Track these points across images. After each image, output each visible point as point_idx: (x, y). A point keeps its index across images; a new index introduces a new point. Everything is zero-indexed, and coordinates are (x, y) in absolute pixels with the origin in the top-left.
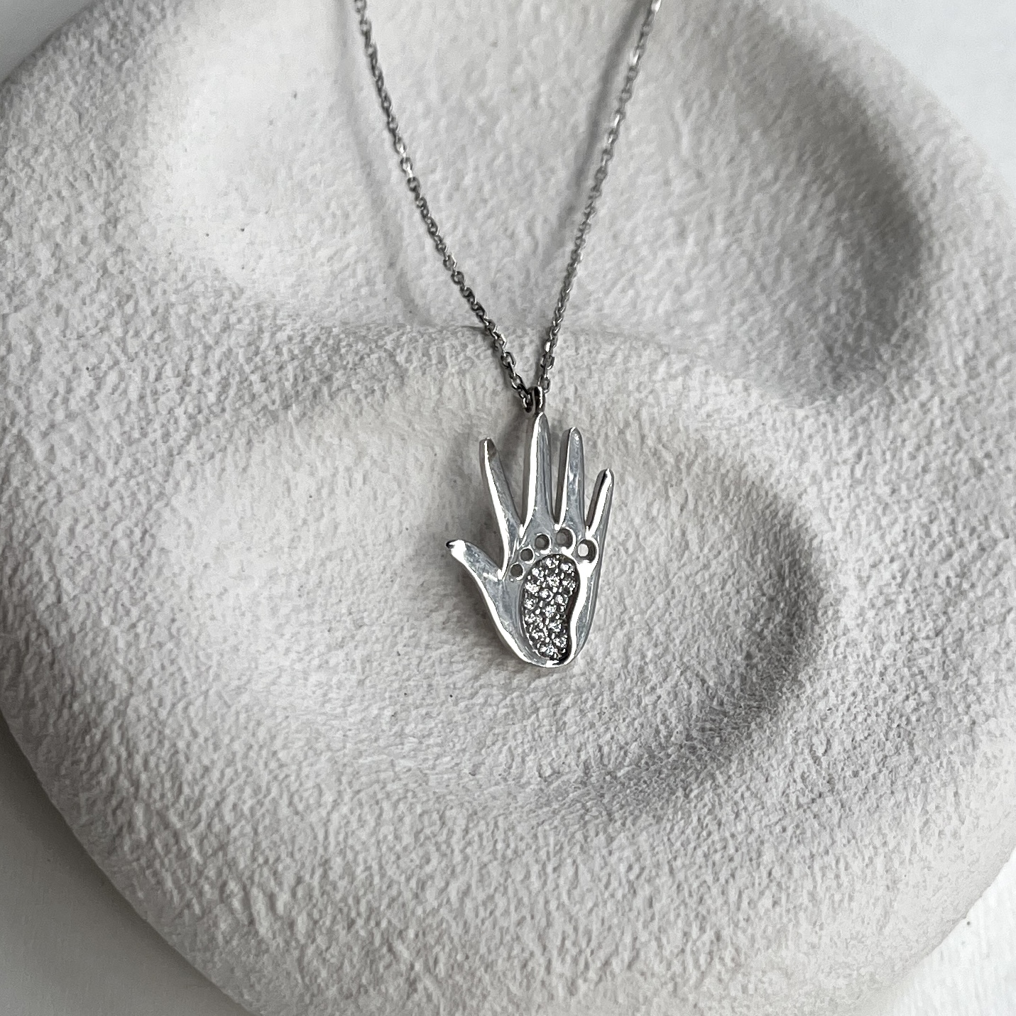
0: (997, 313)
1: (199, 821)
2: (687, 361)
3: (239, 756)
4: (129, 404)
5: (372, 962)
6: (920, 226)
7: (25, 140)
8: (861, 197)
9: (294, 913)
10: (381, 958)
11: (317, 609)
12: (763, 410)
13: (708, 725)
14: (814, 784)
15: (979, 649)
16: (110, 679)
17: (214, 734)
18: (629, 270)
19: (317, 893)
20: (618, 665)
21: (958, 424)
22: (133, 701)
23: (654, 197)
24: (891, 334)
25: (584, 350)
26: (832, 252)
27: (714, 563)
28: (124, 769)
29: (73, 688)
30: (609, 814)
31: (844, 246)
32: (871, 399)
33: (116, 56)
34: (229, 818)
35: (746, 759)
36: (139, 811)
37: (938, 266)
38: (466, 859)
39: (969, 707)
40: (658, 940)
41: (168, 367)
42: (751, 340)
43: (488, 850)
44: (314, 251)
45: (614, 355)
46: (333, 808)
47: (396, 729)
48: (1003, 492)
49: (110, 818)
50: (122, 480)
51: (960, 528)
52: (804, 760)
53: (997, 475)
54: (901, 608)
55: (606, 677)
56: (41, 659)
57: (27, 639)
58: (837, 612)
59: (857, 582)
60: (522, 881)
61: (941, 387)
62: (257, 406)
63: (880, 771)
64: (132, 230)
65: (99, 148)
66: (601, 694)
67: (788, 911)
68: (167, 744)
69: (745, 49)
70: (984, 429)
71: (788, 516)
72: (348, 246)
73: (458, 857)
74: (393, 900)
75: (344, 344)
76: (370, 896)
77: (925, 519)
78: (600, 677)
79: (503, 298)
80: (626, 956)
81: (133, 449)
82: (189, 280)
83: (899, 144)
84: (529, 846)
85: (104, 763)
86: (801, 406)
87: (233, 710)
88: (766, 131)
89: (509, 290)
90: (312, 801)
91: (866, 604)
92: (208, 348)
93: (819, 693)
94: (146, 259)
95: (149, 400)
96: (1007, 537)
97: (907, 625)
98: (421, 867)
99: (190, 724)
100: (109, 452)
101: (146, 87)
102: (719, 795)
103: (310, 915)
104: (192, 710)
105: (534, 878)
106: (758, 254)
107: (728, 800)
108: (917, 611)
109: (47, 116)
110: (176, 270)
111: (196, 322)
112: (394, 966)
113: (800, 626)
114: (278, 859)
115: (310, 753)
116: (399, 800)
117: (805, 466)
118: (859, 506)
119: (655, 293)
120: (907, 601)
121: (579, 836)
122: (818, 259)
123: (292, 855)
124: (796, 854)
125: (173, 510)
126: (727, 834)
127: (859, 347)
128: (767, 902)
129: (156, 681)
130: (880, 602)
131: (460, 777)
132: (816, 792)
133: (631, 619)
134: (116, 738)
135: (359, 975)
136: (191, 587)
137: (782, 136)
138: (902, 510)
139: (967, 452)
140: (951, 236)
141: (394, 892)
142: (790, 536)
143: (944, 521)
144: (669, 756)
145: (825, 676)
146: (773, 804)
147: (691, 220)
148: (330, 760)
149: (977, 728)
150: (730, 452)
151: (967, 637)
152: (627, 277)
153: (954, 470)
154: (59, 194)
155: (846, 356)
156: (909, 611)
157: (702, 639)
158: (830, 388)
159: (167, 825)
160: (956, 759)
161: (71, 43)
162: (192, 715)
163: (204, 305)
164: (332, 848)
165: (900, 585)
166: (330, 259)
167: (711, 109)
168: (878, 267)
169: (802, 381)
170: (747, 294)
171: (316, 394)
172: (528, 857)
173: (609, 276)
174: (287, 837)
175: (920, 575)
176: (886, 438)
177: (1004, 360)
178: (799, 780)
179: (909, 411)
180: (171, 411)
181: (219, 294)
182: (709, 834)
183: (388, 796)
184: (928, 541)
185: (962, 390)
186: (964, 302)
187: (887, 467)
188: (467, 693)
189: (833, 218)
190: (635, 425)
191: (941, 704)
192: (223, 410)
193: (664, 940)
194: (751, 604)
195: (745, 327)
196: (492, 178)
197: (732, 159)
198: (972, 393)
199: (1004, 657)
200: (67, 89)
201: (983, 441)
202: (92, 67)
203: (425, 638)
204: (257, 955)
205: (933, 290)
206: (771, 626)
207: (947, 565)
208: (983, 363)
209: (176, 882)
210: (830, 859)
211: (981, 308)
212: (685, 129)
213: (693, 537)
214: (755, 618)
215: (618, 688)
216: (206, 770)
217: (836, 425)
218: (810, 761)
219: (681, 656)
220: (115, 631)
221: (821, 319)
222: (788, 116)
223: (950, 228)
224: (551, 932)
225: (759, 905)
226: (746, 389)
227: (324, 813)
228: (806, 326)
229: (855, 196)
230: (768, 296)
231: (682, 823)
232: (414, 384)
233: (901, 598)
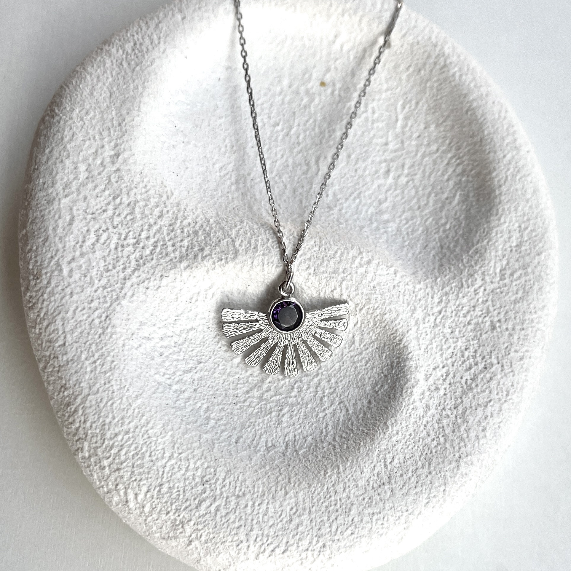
0: (521, 248)
1: (110, 457)
2: (370, 257)
3: (132, 430)
4: (110, 251)
5: (175, 529)
6: (496, 197)
7: (83, 106)
8: (473, 172)
9: (145, 503)
10: (178, 529)
11: (182, 354)
12: (401, 284)
13: (344, 435)
14: (382, 478)
15: (472, 419)
16: (81, 385)
17: (122, 418)
18: (359, 189)
19: (155, 497)
20: (312, 394)
21: (490, 303)
22: (90, 397)
23: (379, 151)
24: (470, 249)
25: (322, 249)
26: (454, 196)
27: (364, 352)
28: (82, 426)
29: (66, 384)
30: (289, 478)
31: (460, 194)
32: (453, 283)
33: (133, 62)
34: (123, 458)
35: (355, 461)
36: (86, 445)
37: (499, 220)
38: (222, 493)
39: (460, 448)
40: (298, 543)
41: (131, 233)
42: (408, 234)
43: (231, 491)
44: (214, 164)
45: (336, 252)
46: (168, 461)
47: (207, 414)
48: (502, 340)
49: (75, 443)
50: (101, 289)
51: (478, 355)
52: (380, 465)
53: (501, 331)
54: (442, 392)
55: (305, 401)
56: (54, 367)
57: (50, 356)
58: (412, 392)
59: (424, 377)
60: (243, 508)
61: (486, 282)
62: (168, 259)
63: (413, 476)
64: (125, 161)
65: (117, 114)
66: (301, 408)
67: (357, 538)
68: (101, 420)
69: (435, 85)
70: (501, 307)
71: (401, 340)
72: (231, 162)
73: (218, 492)
74: (186, 508)
75: (213, 231)
76: (177, 504)
77: (463, 348)
78: (302, 399)
79: (297, 199)
80: (283, 548)
81: (108, 274)
82: (148, 188)
83: (495, 152)
84: (250, 492)
85: (74, 421)
86: (420, 283)
87: (132, 408)
88: (438, 126)
89: (300, 194)
90: (159, 456)
91: (426, 389)
92: (150, 226)
93: (395, 432)
94: (130, 175)
95: (120, 249)
96: (499, 363)
97: (443, 401)
98: (201, 494)
99: (113, 412)
100: (97, 274)
101: (144, 83)
102: (339, 478)
103: (151, 505)
104: (114, 405)
105: (249, 508)
106: (420, 189)
107: (342, 481)
108: (449, 395)
109: (95, 94)
110: (143, 182)
111: (147, 212)
112: (183, 534)
113: (394, 395)
114: (141, 480)
115: (163, 432)
116: (198, 459)
117: (414, 315)
118: (435, 338)
119: (369, 201)
120: (445, 389)
121: (273, 489)
122: (447, 199)
123: (147, 478)
124: (366, 512)
125: (122, 307)
126: (338, 498)
127: (455, 251)
128: (349, 532)
129: (101, 389)
130: (433, 388)
131: (230, 445)
132: (382, 482)
133: (322, 373)
134: (80, 412)
135: (168, 533)
136: (124, 345)
137: (444, 131)
138: (454, 343)
139: (490, 317)
140: (508, 206)
141: (188, 503)
142: (399, 349)
143: (472, 350)
144: (323, 448)
145: (399, 424)
146: (362, 486)
147: (394, 165)
148: (171, 436)
149: (461, 460)
150: (380, 306)
151: (468, 412)
152: (357, 192)
153: (482, 326)
154: (94, 138)
155: (448, 254)
156: (445, 394)
157: (351, 389)
158: (436, 271)
159: (96, 455)
160: (448, 474)
161: (114, 50)
162: (114, 408)
163: (152, 202)
164: (164, 480)
165: (444, 380)
166: (221, 168)
167: (414, 109)
168: (473, 211)
169: (425, 263)
170: (410, 209)
171: (195, 257)
172: (248, 496)
173: (350, 190)
174: (146, 470)
175: (454, 376)
176: (455, 305)
177: (519, 273)
178: (376, 475)
179: (469, 292)
180: (128, 257)
181: (161, 196)
182: (330, 497)
183: (194, 457)
184: (462, 359)
185: (495, 285)
186: (507, 240)
187: (452, 319)
188: (242, 400)
189: (459, 178)
190: (338, 289)
191: (448, 445)
192: (152, 259)
193: (300, 544)
194: (376, 377)
195: (407, 226)
196: (305, 131)
197: (419, 137)
198: (499, 288)
199: (483, 424)
200: (107, 78)
201: (499, 313)
202: (121, 66)
203: (228, 371)
204: (129, 513)
205: (494, 231)
206: (382, 390)
207: (468, 373)
208: (508, 272)
209: (98, 477)
210: (381, 515)
211: (514, 244)
212: (401, 117)
213: (357, 338)
214: (376, 384)
215: (309, 406)
216: (116, 435)
217: (434, 294)
218: (383, 466)
219: (341, 396)
220: (87, 363)
221: (441, 229)
222: (449, 123)
223: (509, 201)
224: (252, 533)
225: (345, 534)
226: (395, 273)
227: (164, 461)
228: (435, 231)
229: (471, 170)
230: (421, 212)
231: (320, 489)
232: (240, 258)
233: (443, 387)
